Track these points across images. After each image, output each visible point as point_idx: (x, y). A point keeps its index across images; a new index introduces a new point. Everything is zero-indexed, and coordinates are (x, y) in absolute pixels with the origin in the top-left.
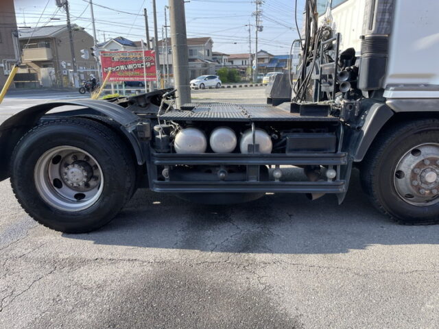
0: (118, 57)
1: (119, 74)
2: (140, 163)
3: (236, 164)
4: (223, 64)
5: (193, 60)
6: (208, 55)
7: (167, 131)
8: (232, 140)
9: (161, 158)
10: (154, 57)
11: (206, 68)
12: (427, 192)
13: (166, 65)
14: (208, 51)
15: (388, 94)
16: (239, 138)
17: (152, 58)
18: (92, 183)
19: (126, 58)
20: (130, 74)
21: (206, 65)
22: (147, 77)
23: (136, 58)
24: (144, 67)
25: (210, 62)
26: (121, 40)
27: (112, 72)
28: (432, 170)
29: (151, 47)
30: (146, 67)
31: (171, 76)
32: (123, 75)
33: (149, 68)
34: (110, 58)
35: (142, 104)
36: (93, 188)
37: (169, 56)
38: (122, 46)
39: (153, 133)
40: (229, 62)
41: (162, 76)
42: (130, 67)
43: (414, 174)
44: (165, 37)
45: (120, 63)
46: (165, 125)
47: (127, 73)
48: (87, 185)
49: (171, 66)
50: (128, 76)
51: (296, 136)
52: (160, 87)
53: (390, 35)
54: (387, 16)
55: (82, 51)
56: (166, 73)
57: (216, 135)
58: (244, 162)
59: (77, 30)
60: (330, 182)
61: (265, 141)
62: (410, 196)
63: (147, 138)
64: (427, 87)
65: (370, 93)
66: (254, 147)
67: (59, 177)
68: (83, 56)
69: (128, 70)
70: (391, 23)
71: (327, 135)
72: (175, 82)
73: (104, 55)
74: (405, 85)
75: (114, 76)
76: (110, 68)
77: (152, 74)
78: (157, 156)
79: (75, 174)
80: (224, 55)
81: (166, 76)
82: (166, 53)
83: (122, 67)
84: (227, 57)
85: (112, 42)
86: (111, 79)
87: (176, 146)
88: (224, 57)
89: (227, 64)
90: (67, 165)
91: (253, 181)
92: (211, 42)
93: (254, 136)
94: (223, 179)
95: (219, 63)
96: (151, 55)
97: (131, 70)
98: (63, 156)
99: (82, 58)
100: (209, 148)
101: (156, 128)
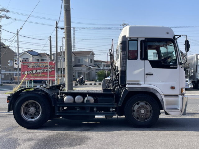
0: (32, 65)
1: (31, 76)
2: (53, 106)
3: (82, 106)
4: (102, 68)
5: (80, 65)
6: (91, 62)
7: (62, 97)
8: (81, 99)
9: (60, 104)
10: (54, 65)
11: (89, 71)
12: (142, 116)
13: (61, 69)
14: (91, 59)
15: (127, 86)
16: (84, 99)
17: (53, 66)
18: (37, 114)
19: (37, 66)
20: (39, 75)
21: (89, 69)
22: (49, 77)
23: (43, 66)
24: (48, 71)
25: (92, 67)
26: (31, 52)
27: (28, 74)
28: (143, 109)
29: (53, 58)
30: (49, 71)
31: (64, 76)
32: (34, 76)
33: (51, 72)
34: (27, 66)
35: (54, 89)
36: (37, 115)
37: (64, 62)
38: (32, 56)
39: (58, 97)
40: (107, 66)
41: (58, 77)
42: (39, 71)
43: (137, 111)
44: (62, 50)
45: (33, 69)
46: (61, 95)
47: (37, 75)
48: (35, 114)
49: (64, 69)
50: (37, 77)
51: (101, 98)
52: (57, 83)
53: (126, 70)
54: (124, 65)
55: (9, 61)
56: (61, 74)
57: (76, 97)
58: (85, 106)
59: (5, 47)
60: (111, 112)
61: (92, 99)
62: (138, 118)
63: (56, 98)
64: (138, 84)
65: (122, 86)
66: (88, 101)
67: (26, 111)
68: (9, 64)
69: (37, 73)
70: (126, 67)
71: (111, 98)
72: (66, 80)
73: (23, 64)
74: (132, 84)
75: (29, 77)
76: (26, 72)
77: (52, 76)
78: (58, 104)
79: (32, 110)
80: (103, 62)
81: (61, 76)
82: (62, 61)
83: (34, 72)
84: (105, 64)
85: (25, 53)
86: (26, 78)
87: (64, 100)
88: (103, 63)
89: (105, 68)
90: (29, 107)
91: (87, 112)
92: (93, 54)
93: (88, 98)
94: (78, 111)
95: (99, 67)
96: (52, 64)
97: (40, 73)
98: (28, 104)
99: (8, 66)
100: (74, 101)
101: (58, 96)
